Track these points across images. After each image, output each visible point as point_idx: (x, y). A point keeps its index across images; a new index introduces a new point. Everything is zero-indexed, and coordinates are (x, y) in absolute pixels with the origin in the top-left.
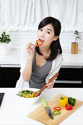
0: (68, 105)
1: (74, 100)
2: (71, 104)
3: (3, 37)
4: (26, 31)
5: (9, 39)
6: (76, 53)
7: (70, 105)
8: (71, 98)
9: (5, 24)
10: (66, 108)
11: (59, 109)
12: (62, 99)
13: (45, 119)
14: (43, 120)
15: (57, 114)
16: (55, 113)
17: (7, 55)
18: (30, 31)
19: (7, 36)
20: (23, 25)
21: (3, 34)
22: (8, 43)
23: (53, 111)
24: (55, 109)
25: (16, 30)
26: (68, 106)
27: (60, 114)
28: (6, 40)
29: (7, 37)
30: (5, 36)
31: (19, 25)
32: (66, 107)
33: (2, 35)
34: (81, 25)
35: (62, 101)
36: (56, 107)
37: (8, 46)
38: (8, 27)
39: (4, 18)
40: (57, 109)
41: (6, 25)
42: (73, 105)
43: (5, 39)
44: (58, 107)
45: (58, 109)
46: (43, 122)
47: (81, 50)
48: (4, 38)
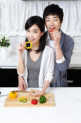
3: (3, 42)
5: (9, 43)
9: (6, 30)
17: (7, 58)
20: (22, 31)
21: (4, 39)
22: (8, 47)
25: (15, 35)
29: (7, 41)
31: (17, 30)
33: (2, 40)
34: (73, 30)
38: (9, 32)
43: (5, 43)
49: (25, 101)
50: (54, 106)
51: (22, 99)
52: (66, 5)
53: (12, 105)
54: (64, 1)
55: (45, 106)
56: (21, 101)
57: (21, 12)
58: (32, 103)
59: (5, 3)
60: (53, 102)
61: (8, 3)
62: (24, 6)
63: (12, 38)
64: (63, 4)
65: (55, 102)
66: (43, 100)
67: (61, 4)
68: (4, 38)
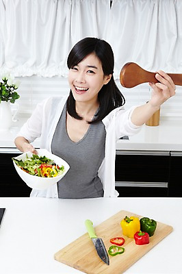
0: (139, 234)
1: (153, 223)
2: (147, 231)
3: (2, 89)
4: (51, 76)
5: (16, 93)
6: (156, 123)
7: (144, 234)
8: (147, 219)
9: (7, 63)
10: (136, 240)
11: (121, 241)
12: (127, 220)
13: (91, 264)
14: (87, 266)
15: (117, 254)
16: (112, 250)
17: (10, 128)
18: (60, 76)
19: (11, 87)
20: (45, 65)
21: (3, 82)
22: (13, 101)
23: (107, 246)
24: (113, 243)
25: (30, 75)
26: (140, 237)
27: (123, 252)
28: (10, 95)
29: (12, 89)
30: (8, 87)
31: (35, 64)
32: (135, 238)
33: (1, 86)
35: (127, 225)
36: (115, 239)
37: (12, 109)
38: (14, 67)
39: (4, 49)
40: (116, 241)
41: (9, 64)
42: (151, 233)
43: (6, 94)
44: (118, 238)
45: (119, 243)
46: (87, 270)
47: (166, 118)
48: (4, 93)
52: (152, 6)
57: (44, 21)
62: (53, 6)
63: (24, 82)
67: (140, 4)
68: (5, 81)
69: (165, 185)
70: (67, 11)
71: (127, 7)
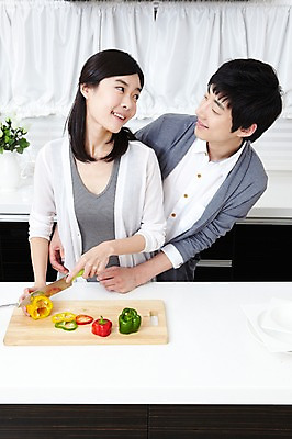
3: (5, 134)
5: (24, 140)
19: (18, 131)
21: (7, 125)
22: (20, 151)
25: (46, 114)
28: (16, 143)
29: (19, 134)
30: (13, 131)
31: (53, 99)
33: (3, 130)
38: (24, 104)
39: (10, 79)
48: (7, 139)
49: (71, 326)
50: (165, 341)
51: (62, 318)
52: (212, 19)
53: (28, 338)
54: (203, 4)
55: (135, 341)
56: (57, 325)
57: (64, 41)
58: (95, 333)
59: (11, 11)
60: (162, 330)
61: (22, 11)
62: (75, 19)
63: (35, 124)
64: (201, 15)
65: (168, 331)
66: (131, 323)
68: (9, 123)
69: (228, 264)
70: (95, 26)
71: (178, 18)
